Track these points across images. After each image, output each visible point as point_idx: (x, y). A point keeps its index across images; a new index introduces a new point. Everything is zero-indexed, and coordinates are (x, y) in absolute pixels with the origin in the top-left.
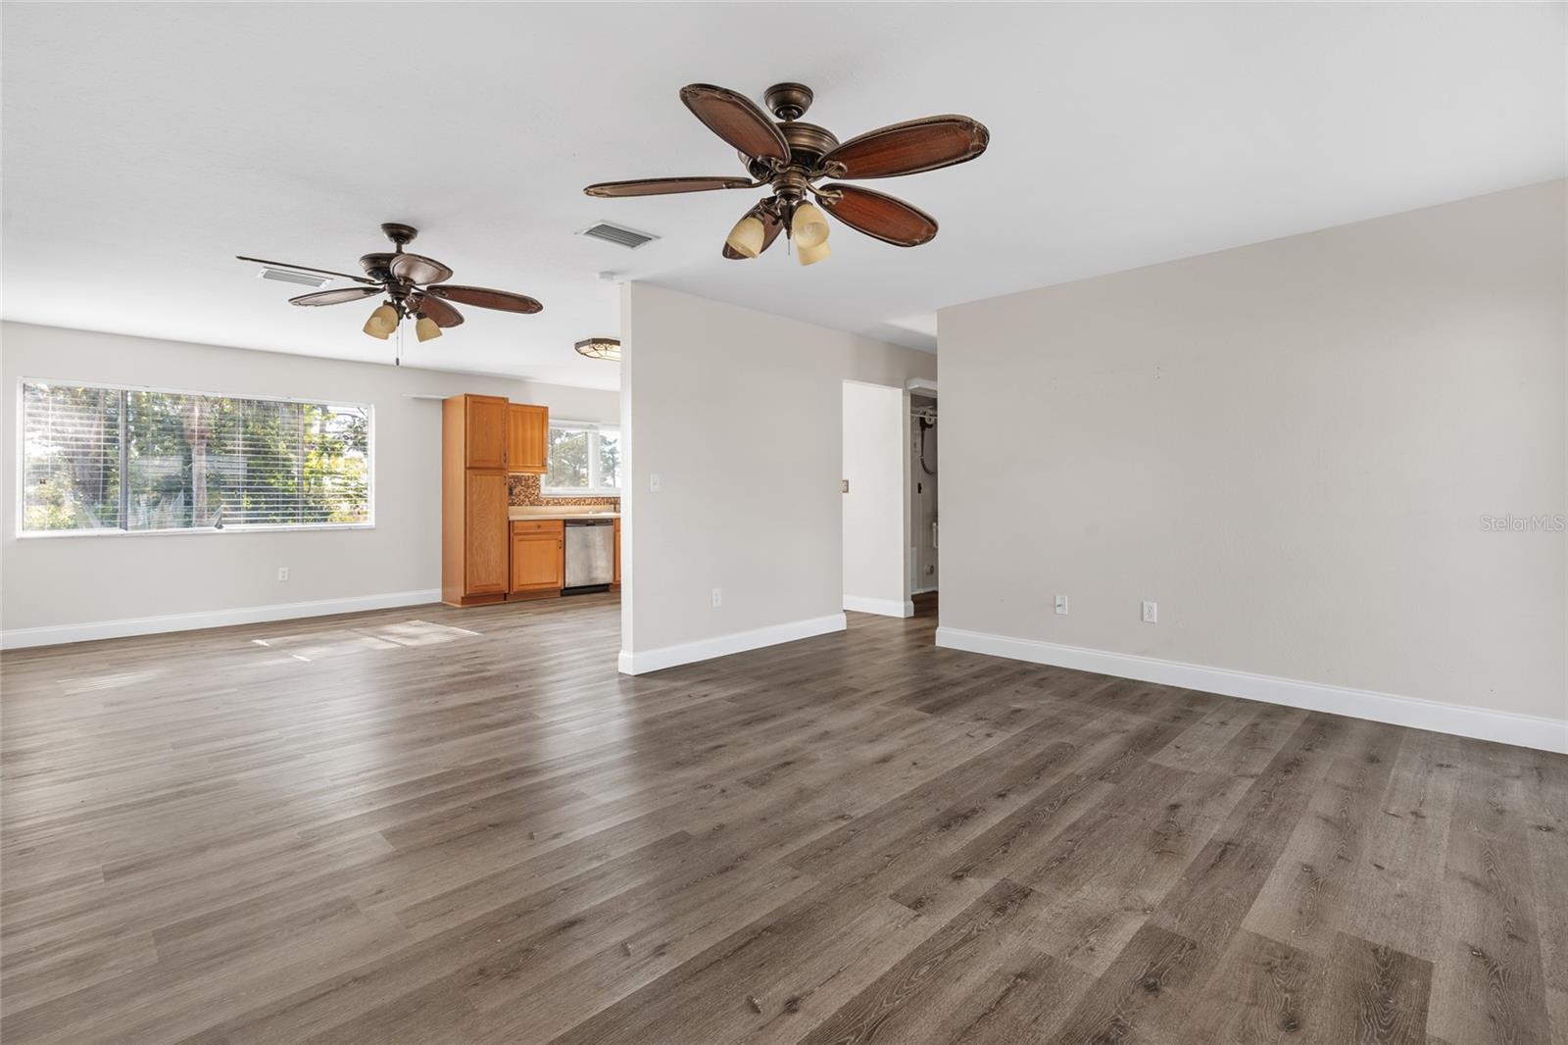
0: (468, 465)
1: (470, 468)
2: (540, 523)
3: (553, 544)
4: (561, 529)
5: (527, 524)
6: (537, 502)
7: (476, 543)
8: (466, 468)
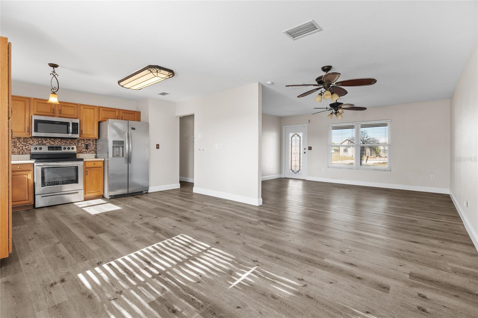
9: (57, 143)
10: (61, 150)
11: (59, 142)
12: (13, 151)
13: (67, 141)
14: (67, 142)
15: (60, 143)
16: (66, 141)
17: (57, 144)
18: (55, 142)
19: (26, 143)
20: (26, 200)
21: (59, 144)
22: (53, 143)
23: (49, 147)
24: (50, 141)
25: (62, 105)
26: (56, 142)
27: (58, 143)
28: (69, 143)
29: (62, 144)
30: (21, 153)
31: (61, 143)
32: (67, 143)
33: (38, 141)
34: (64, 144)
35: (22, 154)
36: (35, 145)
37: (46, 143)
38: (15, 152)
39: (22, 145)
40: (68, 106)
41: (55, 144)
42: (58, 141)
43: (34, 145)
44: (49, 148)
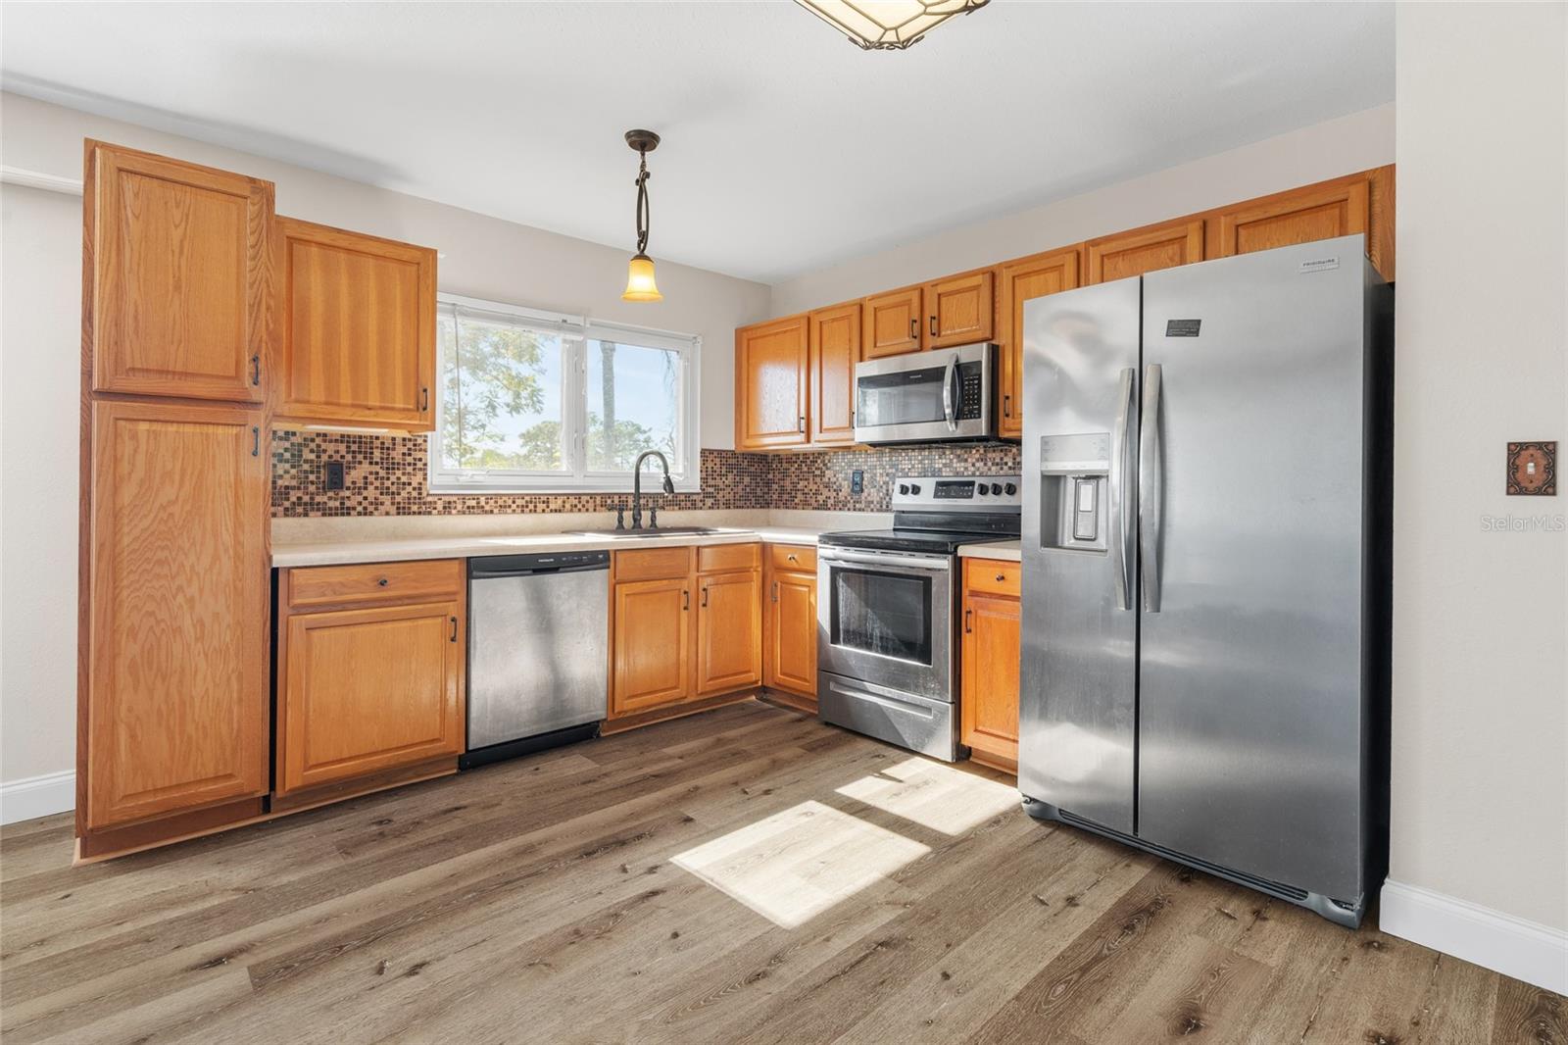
0: (95, 387)
1: (106, 394)
2: (383, 571)
3: (431, 630)
4: (455, 585)
5: (336, 576)
6: (414, 504)
7: (130, 650)
8: (89, 394)
9: (973, 465)
10: (971, 497)
11: (978, 460)
12: (869, 499)
13: (1006, 455)
14: (1005, 460)
15: (982, 464)
16: (1002, 454)
17: (973, 469)
18: (966, 460)
19: (894, 470)
20: (805, 680)
21: (978, 469)
22: (960, 466)
23: (939, 484)
24: (952, 456)
25: (939, 295)
26: (969, 460)
27: (977, 465)
28: (1010, 464)
29: (990, 469)
30: (884, 507)
31: (985, 464)
32: (1006, 464)
33: (921, 462)
34: (993, 468)
35: (887, 511)
36: (916, 474)
37: (941, 466)
38: (872, 502)
39: (887, 479)
40: (958, 292)
41: (966, 469)
42: (977, 456)
43: (913, 475)
44: (944, 489)
